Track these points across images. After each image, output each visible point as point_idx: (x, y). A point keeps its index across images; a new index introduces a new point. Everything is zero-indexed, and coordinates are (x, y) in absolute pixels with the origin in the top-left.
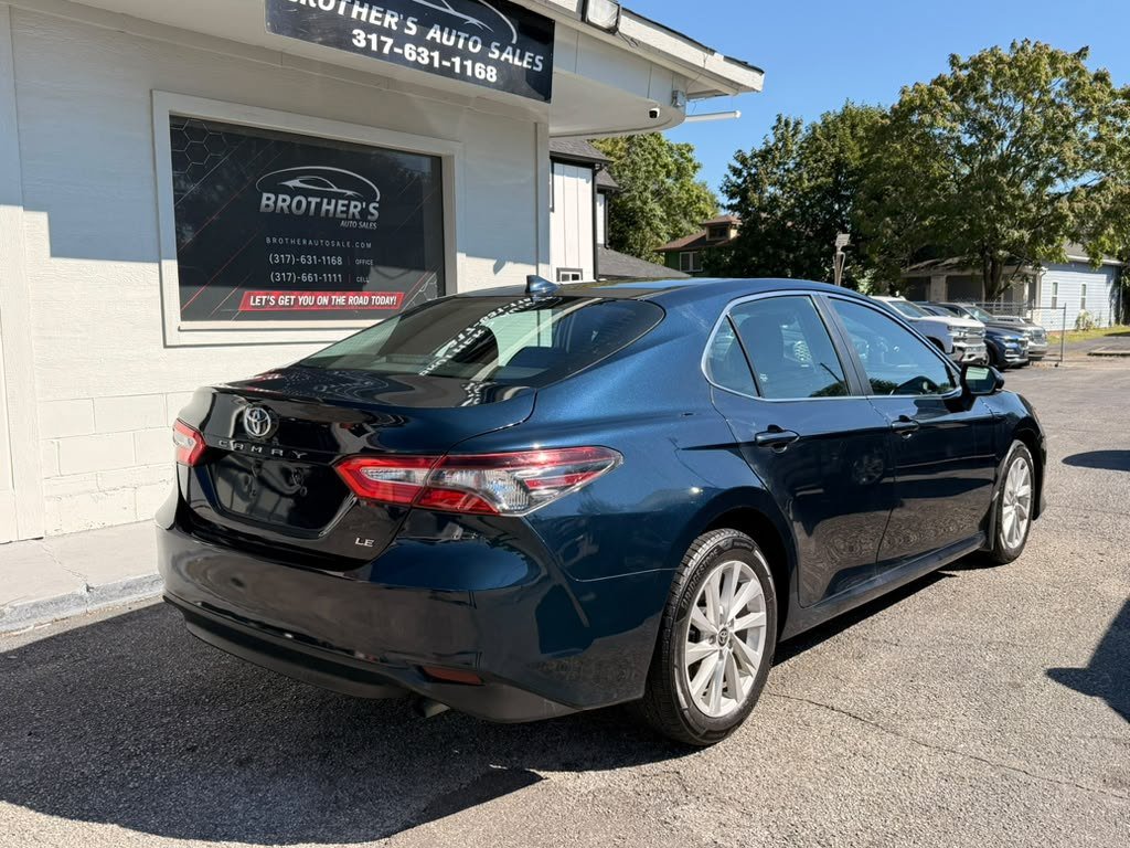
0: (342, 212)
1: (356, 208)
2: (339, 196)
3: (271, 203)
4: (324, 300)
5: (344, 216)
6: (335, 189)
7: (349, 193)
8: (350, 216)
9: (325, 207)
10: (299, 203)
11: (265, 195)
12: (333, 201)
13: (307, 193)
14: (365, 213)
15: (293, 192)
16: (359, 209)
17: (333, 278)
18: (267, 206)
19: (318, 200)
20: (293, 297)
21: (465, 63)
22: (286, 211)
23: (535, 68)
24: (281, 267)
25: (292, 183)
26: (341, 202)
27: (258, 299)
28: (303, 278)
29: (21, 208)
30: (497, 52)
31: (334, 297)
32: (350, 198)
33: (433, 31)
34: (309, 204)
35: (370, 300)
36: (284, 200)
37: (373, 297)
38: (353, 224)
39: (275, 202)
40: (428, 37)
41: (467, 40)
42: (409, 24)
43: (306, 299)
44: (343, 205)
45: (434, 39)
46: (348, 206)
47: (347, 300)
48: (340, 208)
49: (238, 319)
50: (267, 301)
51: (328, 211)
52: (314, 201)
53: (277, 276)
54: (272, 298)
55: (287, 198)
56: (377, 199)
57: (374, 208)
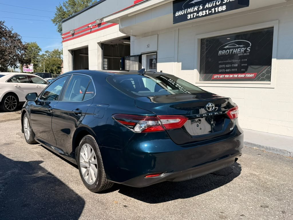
1: (243, 49)
3: (221, 53)
4: (231, 76)
6: (237, 46)
8: (241, 52)
9: (234, 51)
11: (220, 51)
13: (229, 49)
14: (246, 51)
15: (226, 49)
16: (244, 50)
17: (234, 70)
18: (220, 54)
19: (232, 50)
20: (224, 76)
22: (224, 54)
24: (222, 68)
25: (226, 47)
26: (239, 49)
27: (216, 76)
28: (227, 71)
29: (177, 63)
30: (226, 1)
32: (241, 47)
33: (206, 5)
35: (245, 75)
36: (224, 52)
37: (246, 75)
40: (205, 8)
43: (227, 76)
44: (239, 50)
45: (207, 7)
46: (241, 50)
47: (238, 76)
48: (238, 51)
49: (211, 81)
50: (218, 77)
51: (235, 52)
52: (231, 50)
53: (221, 71)
54: (219, 76)
55: (225, 51)
56: (250, 46)
57: (249, 49)
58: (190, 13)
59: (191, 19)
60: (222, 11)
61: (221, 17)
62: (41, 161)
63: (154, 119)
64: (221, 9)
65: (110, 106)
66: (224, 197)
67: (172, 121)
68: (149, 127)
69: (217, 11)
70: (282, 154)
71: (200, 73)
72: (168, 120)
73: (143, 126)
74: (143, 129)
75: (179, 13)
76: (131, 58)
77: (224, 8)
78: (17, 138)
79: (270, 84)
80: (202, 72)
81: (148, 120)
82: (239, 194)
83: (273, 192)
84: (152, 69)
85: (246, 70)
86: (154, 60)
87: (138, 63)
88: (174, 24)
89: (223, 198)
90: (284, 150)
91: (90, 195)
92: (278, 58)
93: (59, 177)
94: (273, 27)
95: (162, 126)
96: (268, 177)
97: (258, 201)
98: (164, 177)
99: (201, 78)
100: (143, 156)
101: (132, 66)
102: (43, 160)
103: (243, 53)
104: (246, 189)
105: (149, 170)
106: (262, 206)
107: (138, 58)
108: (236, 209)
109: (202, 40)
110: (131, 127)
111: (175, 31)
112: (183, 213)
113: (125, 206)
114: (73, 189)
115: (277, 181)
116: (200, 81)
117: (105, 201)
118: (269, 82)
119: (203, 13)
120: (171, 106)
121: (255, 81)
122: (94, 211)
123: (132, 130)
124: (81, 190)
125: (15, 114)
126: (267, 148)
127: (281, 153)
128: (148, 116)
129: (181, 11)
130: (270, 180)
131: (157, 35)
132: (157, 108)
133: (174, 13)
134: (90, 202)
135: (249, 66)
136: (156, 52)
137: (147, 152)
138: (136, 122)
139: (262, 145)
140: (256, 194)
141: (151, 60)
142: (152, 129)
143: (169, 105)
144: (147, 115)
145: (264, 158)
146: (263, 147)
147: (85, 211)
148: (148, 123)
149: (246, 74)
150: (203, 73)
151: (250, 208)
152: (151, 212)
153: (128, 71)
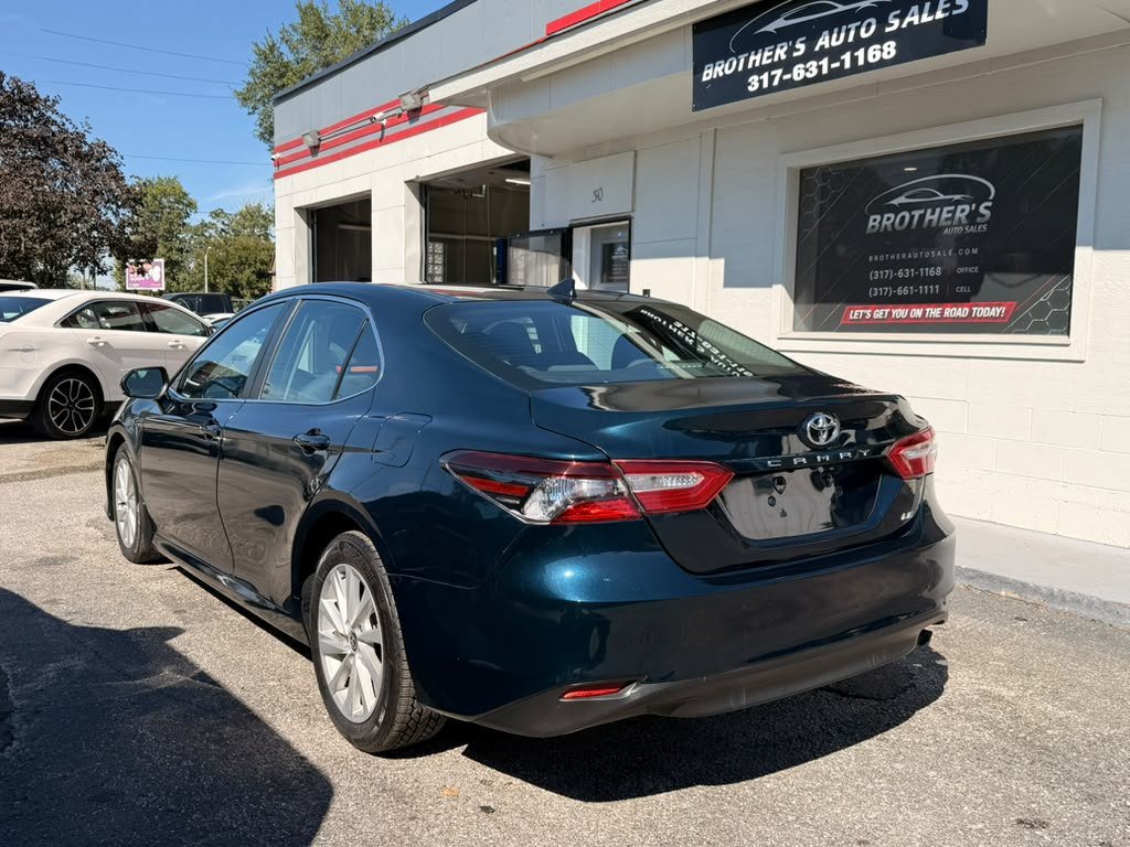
0: (947, 219)
1: (963, 211)
2: (942, 204)
3: (877, 223)
4: (917, 312)
5: (949, 222)
6: (942, 197)
7: (957, 197)
8: (955, 222)
9: (928, 217)
10: (903, 217)
11: (872, 217)
12: (938, 210)
13: (909, 207)
14: (973, 217)
15: (896, 210)
16: (966, 213)
17: (929, 289)
18: (873, 227)
19: (922, 212)
20: (887, 311)
21: (856, 54)
22: (890, 229)
23: (955, 12)
24: (880, 283)
25: (895, 202)
26: (946, 209)
27: (856, 313)
28: (899, 291)
29: (707, 259)
30: (896, 23)
31: (928, 310)
32: (957, 203)
33: (821, 39)
34: (912, 217)
35: (971, 312)
36: (889, 219)
37: (975, 309)
38: (958, 230)
39: (880, 223)
40: (817, 49)
41: (858, 28)
42: (798, 46)
43: (900, 313)
44: (949, 212)
45: (822, 47)
46: (954, 212)
47: (942, 313)
48: (945, 215)
49: (840, 330)
50: (864, 315)
51: (931, 221)
52: (917, 213)
53: (875, 292)
54: (868, 312)
55: (892, 216)
56: (991, 197)
57: (986, 208)
58: (760, 70)
59: (761, 91)
60: (882, 63)
61: (878, 86)
62: (175, 628)
63: (601, 471)
64: (878, 54)
65: (436, 423)
66: (874, 784)
67: (670, 482)
68: (583, 503)
69: (861, 62)
70: (1109, 619)
71: (795, 302)
72: (653, 478)
73: (558, 500)
74: (558, 509)
75: (717, 69)
76: (533, 241)
77: (890, 49)
78: (87, 538)
79: (1068, 345)
80: (803, 297)
81: (578, 476)
82: (932, 773)
83: (1067, 767)
84: (611, 281)
85: (975, 291)
86: (620, 249)
87: (559, 258)
88: (695, 109)
89: (870, 786)
90: (1119, 604)
91: (354, 763)
92: (1098, 245)
93: (237, 693)
94: (1081, 126)
95: (633, 499)
96: (1050, 708)
97: (1008, 799)
98: (637, 697)
99: (798, 317)
100: (557, 616)
101: (535, 270)
102: (180, 624)
103: (964, 226)
104: (964, 753)
105: (577, 671)
106: (1020, 822)
107: (558, 239)
108: (918, 831)
109: (805, 173)
110: (511, 501)
111: (701, 137)
112: (709, 843)
113: (486, 809)
114: (292, 738)
115: (1086, 725)
116: (795, 329)
117: (408, 786)
118: (1062, 339)
119: (807, 70)
120: (666, 425)
121: (1009, 332)
122: (366, 826)
123: (514, 513)
124: (320, 744)
125: (86, 449)
126: (1051, 595)
127: (1107, 614)
128: (577, 460)
129: (723, 62)
130: (1060, 719)
131: (632, 153)
132: (614, 430)
133: (698, 71)
134: (350, 789)
135: (986, 277)
136: (629, 218)
137: (573, 599)
138: (529, 482)
139: (1031, 581)
140: (1000, 772)
141: (609, 249)
142: (593, 512)
143: (662, 420)
144: (573, 457)
145: (1038, 633)
146: (1036, 590)
147: (331, 823)
148: (576, 489)
149: (976, 306)
150: (808, 302)
151: (974, 827)
152: (586, 833)
153: (520, 288)
